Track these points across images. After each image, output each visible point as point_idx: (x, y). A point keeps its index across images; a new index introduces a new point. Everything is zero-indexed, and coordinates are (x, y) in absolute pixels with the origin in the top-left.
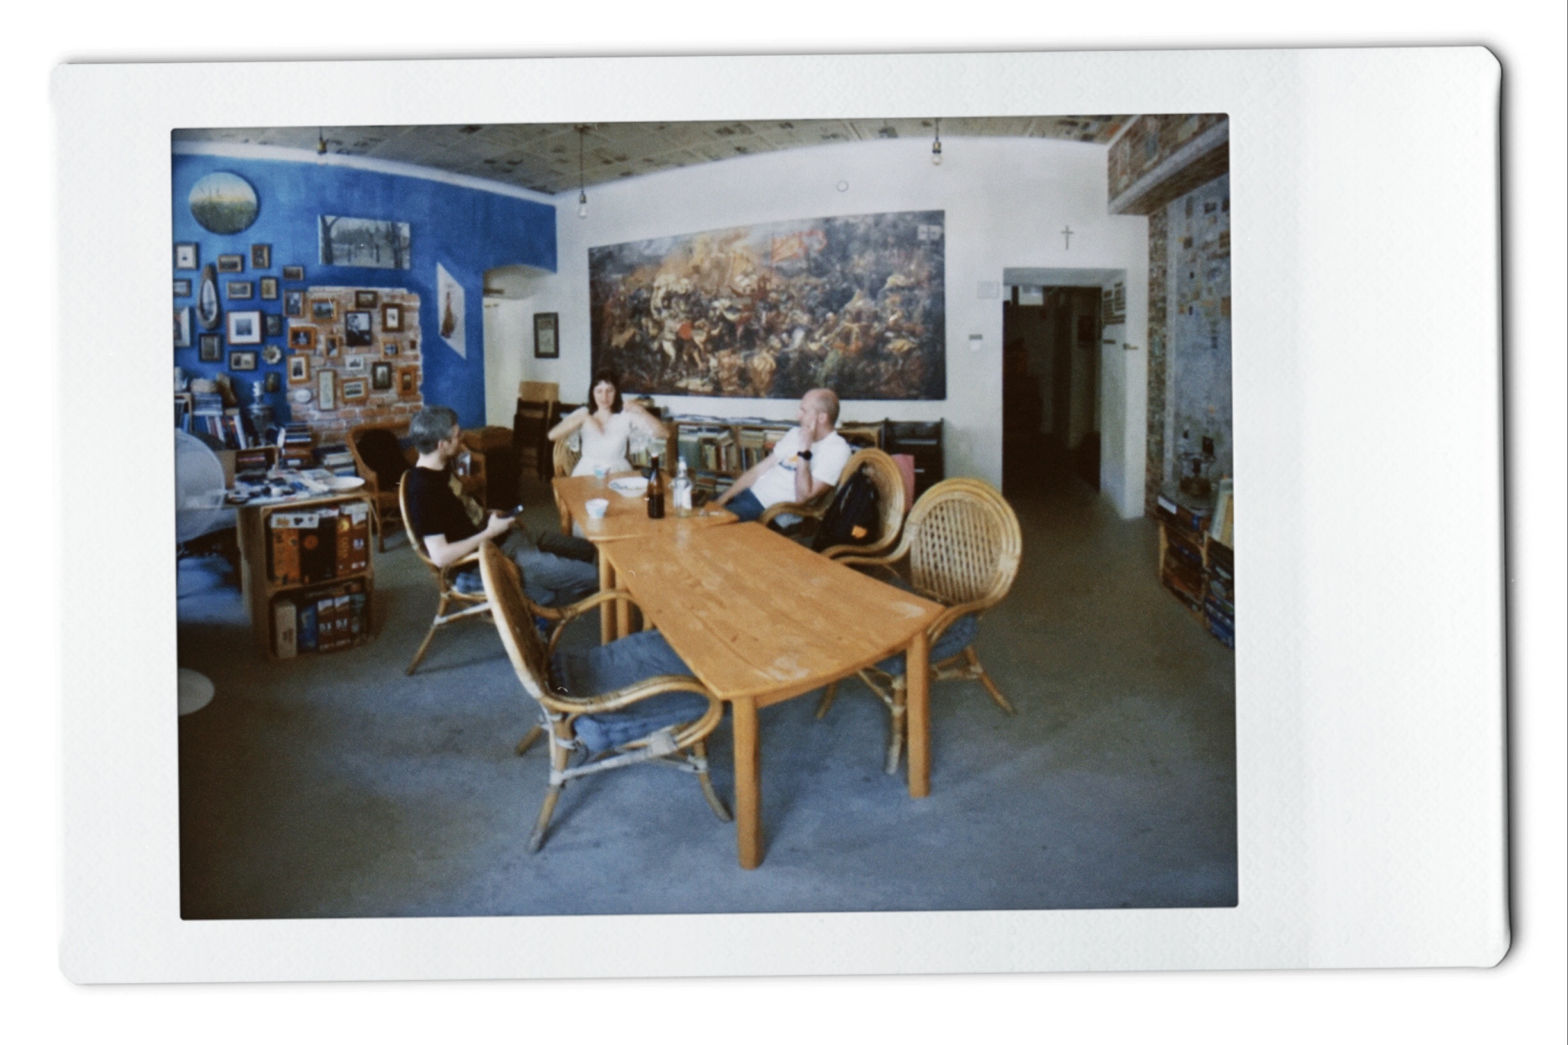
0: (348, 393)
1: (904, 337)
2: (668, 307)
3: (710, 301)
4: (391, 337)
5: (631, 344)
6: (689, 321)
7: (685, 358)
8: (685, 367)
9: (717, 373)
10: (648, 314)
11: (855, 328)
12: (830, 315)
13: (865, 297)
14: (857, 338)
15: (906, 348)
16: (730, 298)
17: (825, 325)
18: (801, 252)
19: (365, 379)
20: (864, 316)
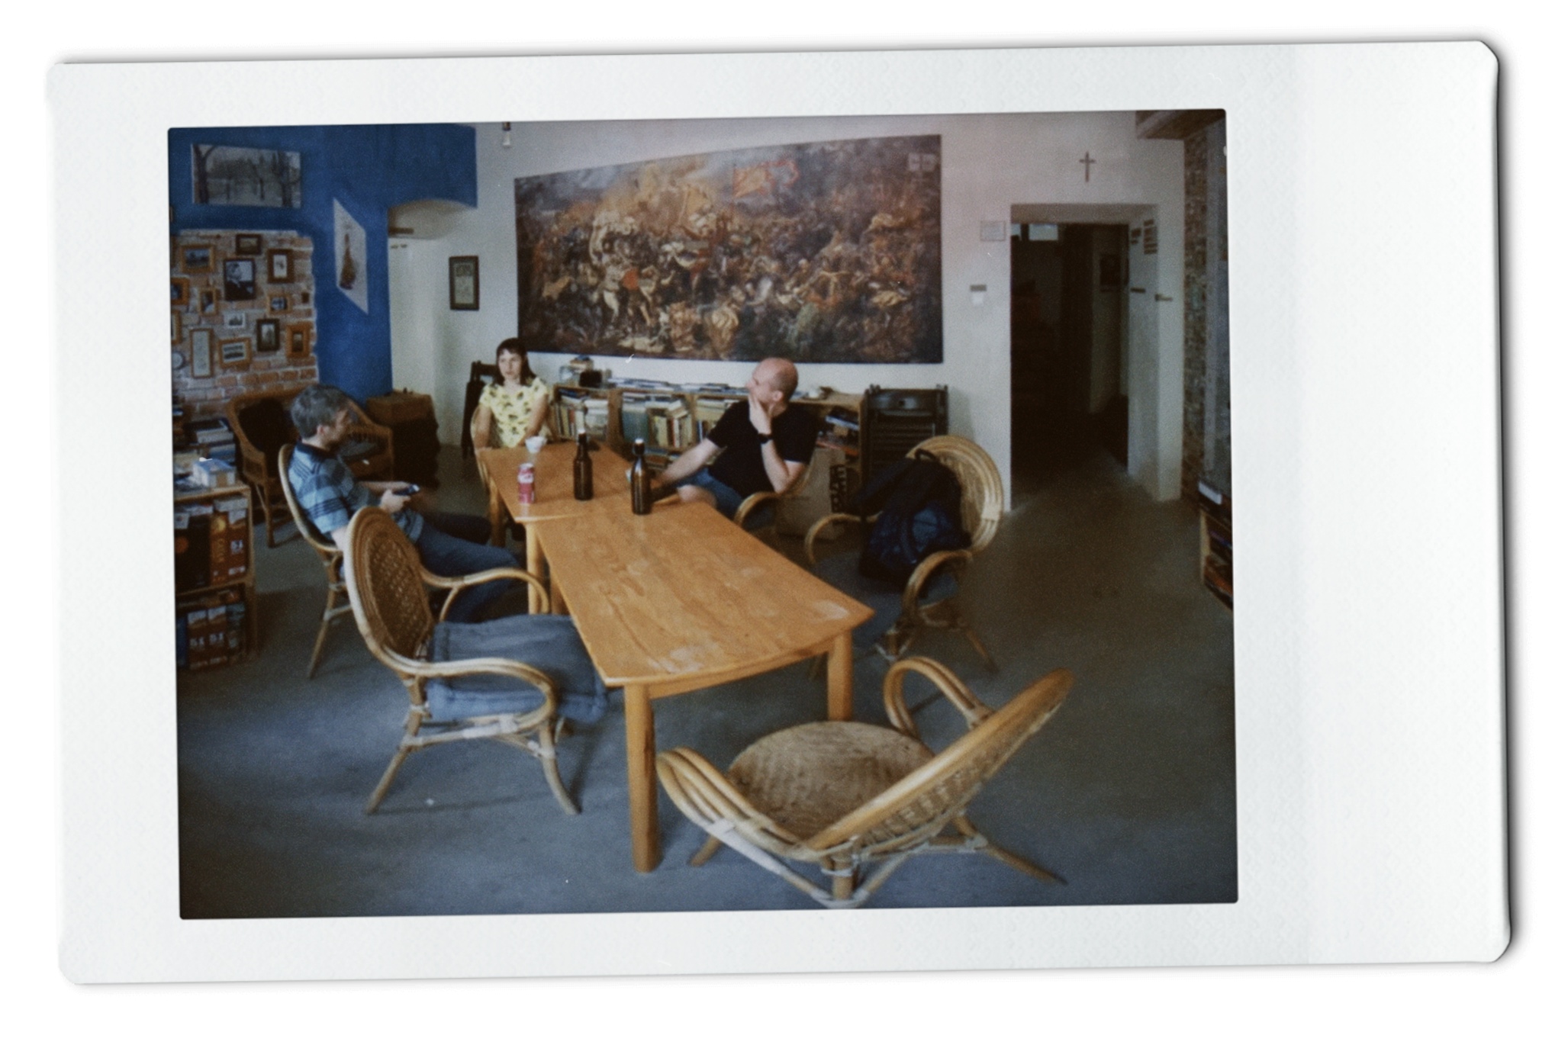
0: (228, 357)
1: (891, 289)
2: (610, 251)
3: (660, 244)
4: (278, 289)
5: (565, 296)
6: (636, 268)
7: (630, 312)
8: (630, 323)
9: (668, 330)
10: (587, 259)
11: (833, 277)
12: (803, 262)
13: (843, 240)
14: (836, 288)
15: (894, 302)
16: (684, 241)
17: (797, 274)
18: (767, 185)
19: (248, 340)
20: (844, 264)
